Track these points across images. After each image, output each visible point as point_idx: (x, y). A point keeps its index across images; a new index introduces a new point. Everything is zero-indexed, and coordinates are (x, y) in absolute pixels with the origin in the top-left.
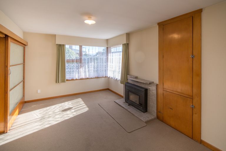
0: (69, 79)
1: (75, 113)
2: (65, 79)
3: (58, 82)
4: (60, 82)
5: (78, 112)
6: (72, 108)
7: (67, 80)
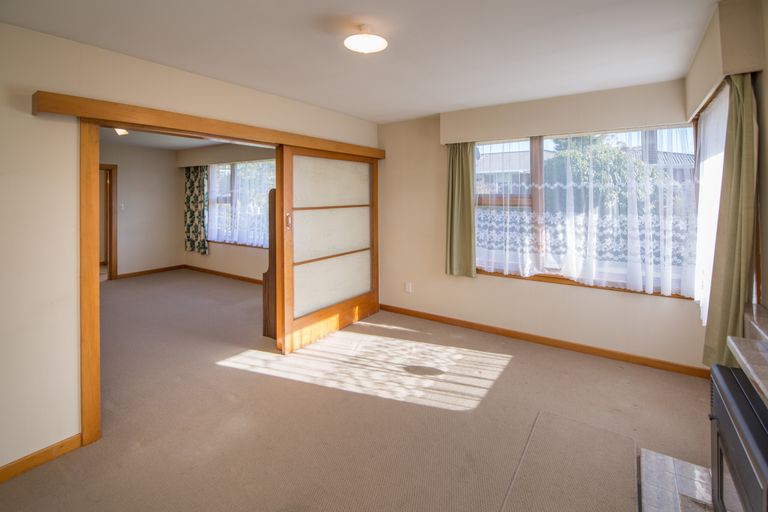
0: (485, 267)
1: (419, 393)
2: (470, 267)
3: (451, 273)
4: (455, 272)
5: (430, 395)
6: (441, 372)
7: (479, 271)
